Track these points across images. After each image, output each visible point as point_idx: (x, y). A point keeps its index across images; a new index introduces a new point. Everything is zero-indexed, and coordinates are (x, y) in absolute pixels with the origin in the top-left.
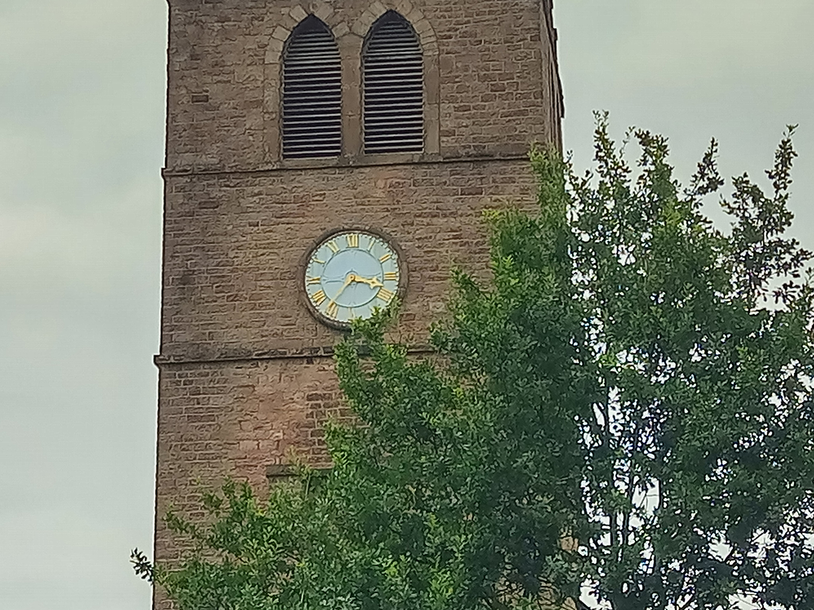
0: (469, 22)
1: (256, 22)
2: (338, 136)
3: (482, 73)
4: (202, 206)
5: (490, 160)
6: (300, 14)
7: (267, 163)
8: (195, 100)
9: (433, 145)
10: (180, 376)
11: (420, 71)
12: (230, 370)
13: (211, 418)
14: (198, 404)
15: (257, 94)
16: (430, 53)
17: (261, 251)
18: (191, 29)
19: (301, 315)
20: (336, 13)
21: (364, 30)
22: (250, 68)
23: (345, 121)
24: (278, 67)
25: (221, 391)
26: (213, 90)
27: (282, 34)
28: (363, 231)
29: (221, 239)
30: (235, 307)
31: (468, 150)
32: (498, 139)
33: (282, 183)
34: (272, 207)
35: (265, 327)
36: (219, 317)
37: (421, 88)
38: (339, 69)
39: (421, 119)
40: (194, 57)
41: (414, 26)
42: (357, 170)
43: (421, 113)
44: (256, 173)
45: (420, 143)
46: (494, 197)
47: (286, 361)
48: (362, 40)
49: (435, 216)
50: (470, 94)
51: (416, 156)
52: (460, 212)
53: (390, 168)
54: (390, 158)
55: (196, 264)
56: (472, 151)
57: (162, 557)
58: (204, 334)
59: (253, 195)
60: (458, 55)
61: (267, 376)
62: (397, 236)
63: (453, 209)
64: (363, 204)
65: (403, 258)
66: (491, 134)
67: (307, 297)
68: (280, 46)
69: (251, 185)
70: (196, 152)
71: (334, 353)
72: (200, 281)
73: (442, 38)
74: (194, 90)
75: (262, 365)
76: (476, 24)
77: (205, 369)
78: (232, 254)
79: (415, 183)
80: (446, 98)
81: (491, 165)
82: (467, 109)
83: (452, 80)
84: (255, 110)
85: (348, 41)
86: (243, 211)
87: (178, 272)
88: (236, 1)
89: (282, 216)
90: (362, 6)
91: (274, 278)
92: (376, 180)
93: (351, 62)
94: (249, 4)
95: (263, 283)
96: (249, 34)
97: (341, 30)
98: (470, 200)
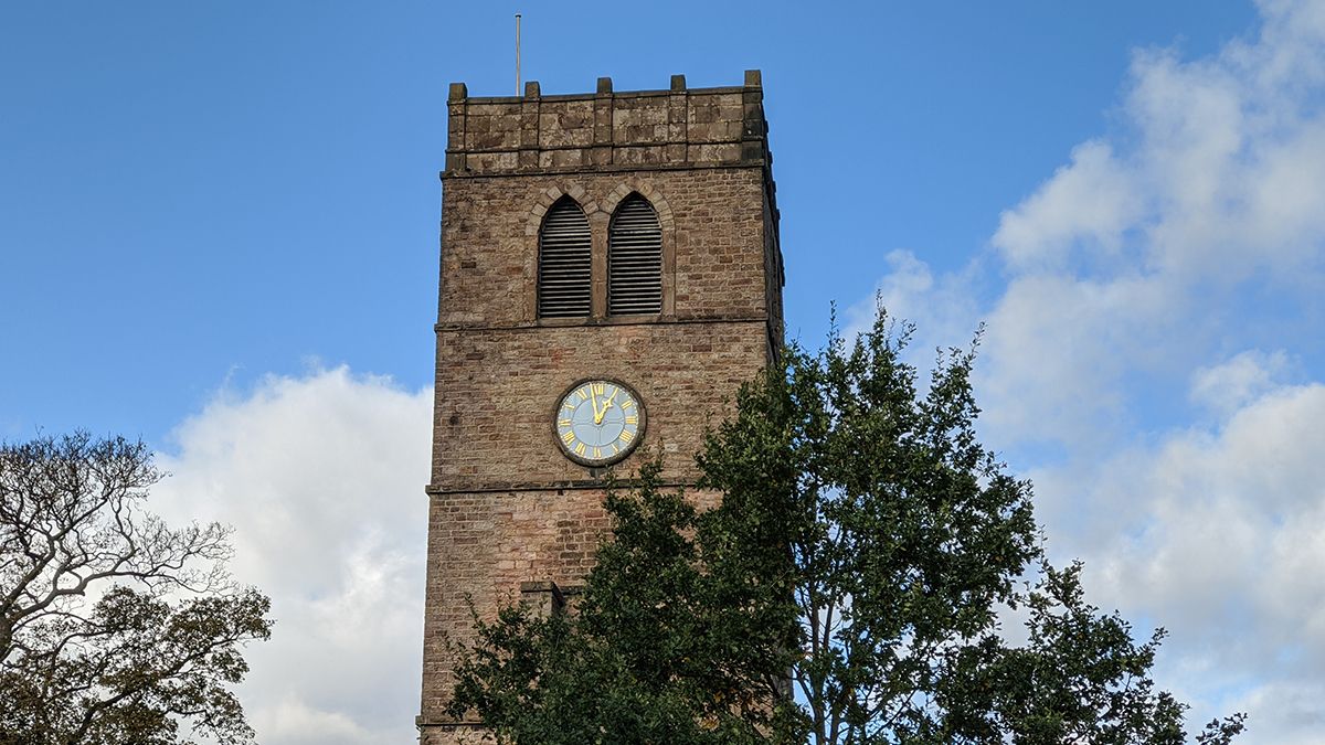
0: (701, 202)
1: (518, 200)
2: (588, 299)
3: (713, 247)
4: (469, 357)
5: (718, 322)
6: (555, 193)
7: (526, 321)
8: (465, 266)
9: (669, 308)
10: (448, 504)
11: (659, 244)
12: (491, 498)
13: (474, 540)
14: (463, 527)
15: (518, 263)
16: (668, 229)
17: (519, 397)
18: (462, 205)
19: (554, 452)
20: (586, 193)
21: (611, 209)
22: (512, 240)
23: (594, 288)
24: (536, 239)
25: (484, 517)
26: (480, 257)
27: (540, 211)
28: (608, 381)
29: (485, 386)
30: (497, 445)
31: (699, 312)
32: (725, 303)
33: (538, 338)
34: (529, 359)
35: (522, 463)
36: (482, 453)
37: (659, 259)
38: (589, 241)
39: (659, 285)
40: (464, 228)
41: (655, 206)
42: (604, 329)
43: (659, 280)
44: (516, 329)
45: (658, 306)
46: (722, 354)
47: (540, 492)
48: (609, 217)
49: (670, 369)
50: (702, 265)
51: (655, 317)
52: (692, 366)
53: (632, 327)
54: (632, 319)
55: (463, 408)
56: (703, 314)
57: (430, 661)
58: (469, 468)
59: (514, 348)
60: (692, 231)
61: (523, 505)
62: (637, 386)
63: (685, 363)
64: (607, 357)
65: (642, 405)
66: (719, 299)
67: (559, 438)
68: (538, 221)
69: (512, 340)
70: (464, 311)
71: (580, 486)
72: (467, 422)
73: (679, 216)
74: (464, 257)
75: (519, 495)
76: (708, 204)
77: (470, 498)
78: (494, 399)
79: (653, 340)
80: (681, 267)
81: (719, 325)
82: (699, 277)
83: (687, 252)
84: (516, 276)
85: (597, 217)
86: (506, 363)
87: (448, 414)
88: (501, 181)
89: (538, 367)
90: (610, 187)
91: (530, 421)
92: (620, 337)
93: (601, 237)
94: (513, 185)
95: (521, 425)
96: (512, 210)
97: (591, 208)
98: (700, 356)
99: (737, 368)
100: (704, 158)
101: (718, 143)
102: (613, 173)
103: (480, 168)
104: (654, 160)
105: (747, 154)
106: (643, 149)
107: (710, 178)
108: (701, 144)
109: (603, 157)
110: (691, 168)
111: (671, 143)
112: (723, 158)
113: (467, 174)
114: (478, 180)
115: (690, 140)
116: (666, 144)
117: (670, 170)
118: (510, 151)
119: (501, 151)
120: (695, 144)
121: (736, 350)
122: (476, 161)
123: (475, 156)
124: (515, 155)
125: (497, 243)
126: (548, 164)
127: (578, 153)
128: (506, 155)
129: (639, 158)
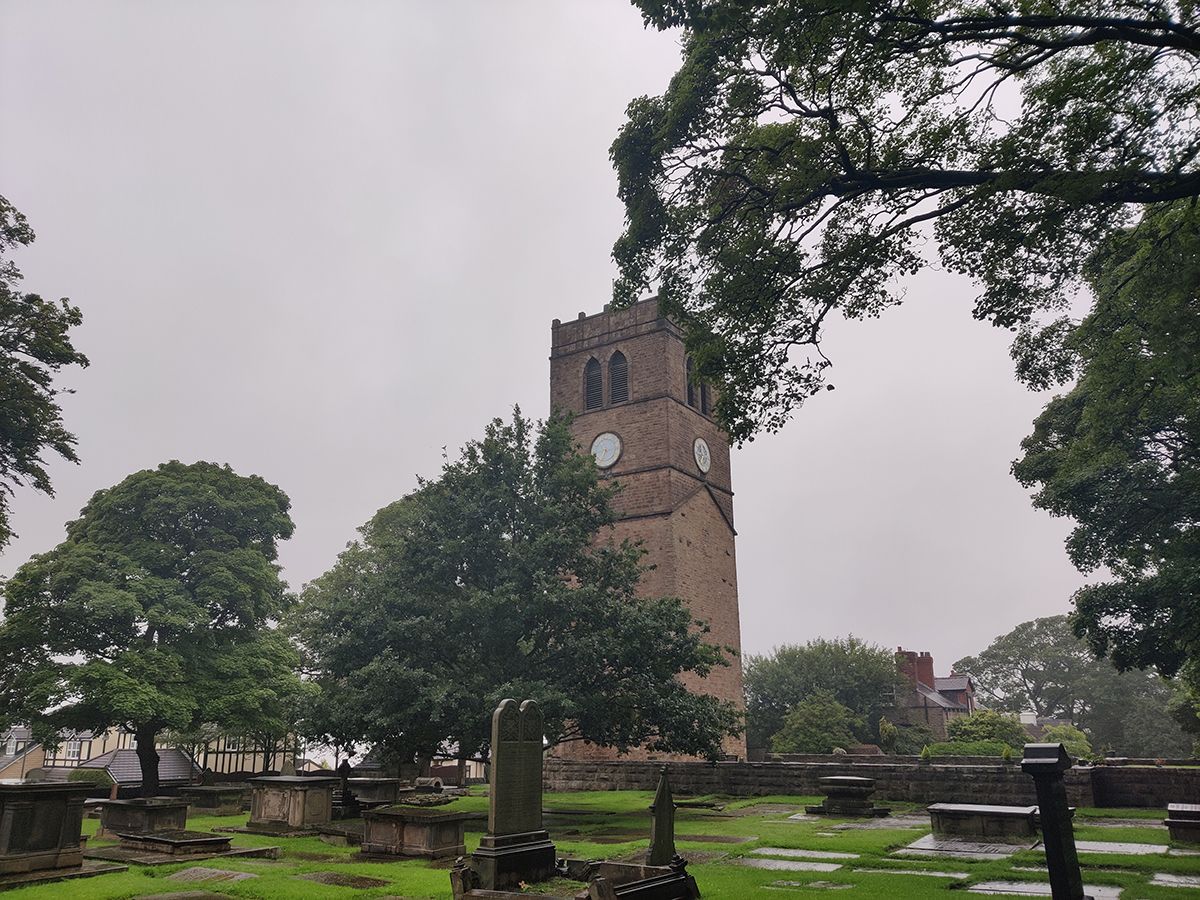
0: (642, 349)
1: (576, 363)
2: (602, 399)
3: (647, 368)
6: (589, 357)
7: (580, 412)
8: (559, 394)
9: (631, 397)
11: (626, 371)
15: (577, 389)
16: (629, 365)
18: (557, 369)
20: (600, 355)
21: (608, 359)
22: (575, 379)
23: (603, 394)
24: (583, 378)
26: (564, 389)
27: (584, 366)
28: (610, 432)
31: (642, 397)
32: (652, 391)
33: (585, 419)
34: (582, 428)
37: (627, 377)
38: (601, 375)
39: (628, 388)
40: (558, 379)
41: (625, 355)
42: (607, 411)
43: (626, 386)
44: (578, 416)
45: (627, 397)
46: (651, 413)
48: (608, 363)
49: (631, 423)
50: (642, 376)
51: (625, 402)
52: (640, 421)
53: (618, 408)
54: (618, 404)
56: (644, 398)
60: (639, 363)
62: (620, 432)
63: (637, 420)
64: (610, 423)
65: (621, 441)
66: (649, 390)
67: (593, 458)
68: (583, 370)
73: (633, 357)
74: (558, 390)
76: (645, 349)
79: (625, 412)
80: (635, 379)
81: (649, 401)
82: (642, 382)
83: (636, 372)
84: (577, 394)
85: (604, 364)
86: (573, 431)
88: (570, 356)
89: (585, 431)
90: (608, 351)
92: (613, 413)
93: (605, 372)
94: (574, 357)
96: (574, 368)
97: (602, 361)
98: (643, 416)
99: (657, 418)
100: (643, 331)
101: (648, 323)
102: (610, 344)
103: (563, 353)
104: (624, 335)
105: (659, 325)
106: (620, 332)
107: (645, 339)
108: (642, 324)
109: (606, 337)
110: (637, 336)
111: (630, 327)
112: (650, 328)
113: (558, 356)
114: (562, 358)
115: (637, 323)
116: (628, 327)
117: (630, 338)
118: (573, 343)
119: (570, 344)
120: (640, 325)
121: (656, 411)
122: (562, 351)
123: (562, 347)
124: (575, 344)
125: (569, 382)
126: (587, 345)
127: (598, 338)
128: (572, 345)
129: (619, 336)
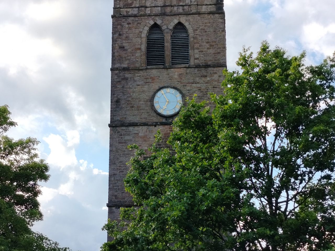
0: (203, 26)
1: (139, 25)
2: (163, 59)
3: (207, 41)
4: (123, 79)
5: (209, 67)
6: (152, 23)
7: (142, 67)
8: (120, 48)
9: (192, 62)
10: (116, 130)
11: (188, 40)
12: (131, 128)
13: (125, 143)
14: (122, 138)
15: (139, 46)
16: (191, 35)
17: (140, 93)
18: (119, 27)
19: (153, 112)
20: (163, 23)
21: (171, 28)
22: (137, 38)
23: (166, 55)
24: (145, 38)
25: (129, 135)
26: (126, 44)
27: (147, 29)
28: (171, 88)
29: (128, 89)
30: (133, 110)
31: (202, 64)
32: (212, 60)
33: (147, 73)
34: (143, 80)
35: (142, 116)
36: (128, 113)
37: (188, 45)
38: (164, 39)
39: (188, 54)
40: (120, 35)
41: (187, 27)
42: (169, 69)
43: (188, 53)
44: (139, 70)
45: (188, 62)
46: (211, 78)
47: (148, 126)
48: (171, 31)
49: (193, 83)
50: (203, 47)
51: (187, 65)
52: (200, 83)
53: (179, 69)
54: (179, 66)
56: (204, 64)
57: (111, 184)
58: (123, 118)
59: (138, 76)
60: (200, 36)
61: (142, 130)
62: (182, 89)
63: (198, 81)
64: (171, 79)
65: (183, 96)
66: (210, 59)
67: (154, 107)
68: (146, 32)
69: (137, 73)
70: (121, 63)
71: (162, 124)
72: (122, 102)
73: (195, 30)
74: (120, 44)
75: (141, 127)
76: (205, 26)
77: (124, 128)
78: (131, 94)
79: (187, 73)
80: (196, 48)
81: (210, 68)
82: (202, 51)
83: (198, 43)
84: (138, 51)
85: (166, 31)
86: (135, 81)
87: (115, 99)
88: (132, 18)
89: (147, 83)
90: (171, 20)
91: (144, 101)
92: (175, 72)
93: (168, 37)
94: (137, 20)
95: (141, 103)
96: (137, 28)
97: (164, 27)
98: (203, 79)
99: (216, 83)
100: (203, 11)
101: (208, 5)
102: (172, 15)
103: (125, 14)
104: (186, 11)
105: (218, 9)
106: (182, 7)
107: (205, 17)
108: (202, 5)
109: (168, 10)
110: (199, 14)
111: (192, 5)
112: (210, 9)
113: (121, 16)
114: (125, 18)
115: (199, 4)
116: (190, 5)
117: (192, 14)
118: (135, 7)
119: (132, 8)
120: (200, 5)
121: (216, 77)
122: (124, 11)
123: (123, 9)
124: (137, 9)
125: (132, 40)
126: (149, 12)
127: (159, 8)
128: (134, 9)
129: (181, 10)
